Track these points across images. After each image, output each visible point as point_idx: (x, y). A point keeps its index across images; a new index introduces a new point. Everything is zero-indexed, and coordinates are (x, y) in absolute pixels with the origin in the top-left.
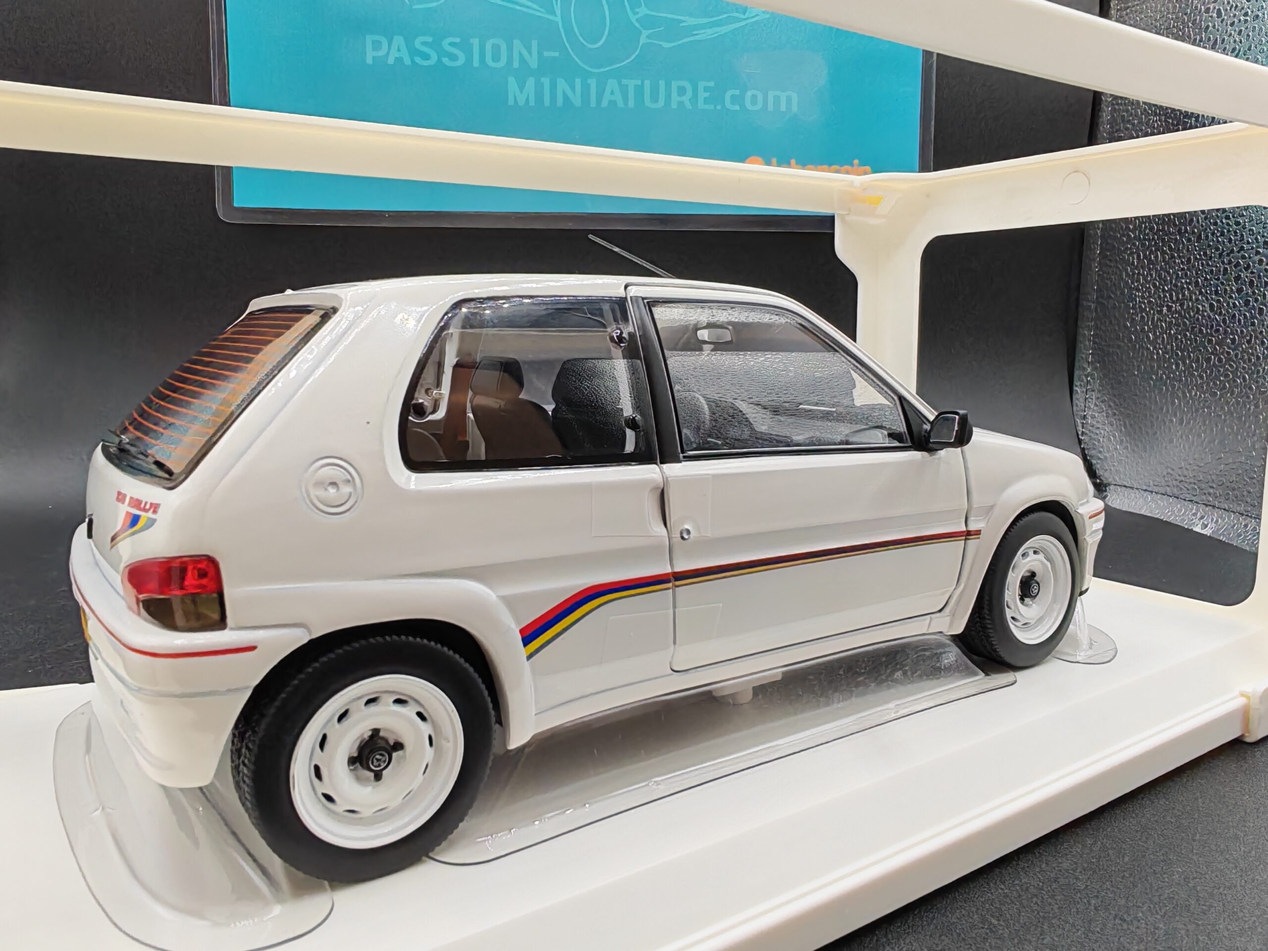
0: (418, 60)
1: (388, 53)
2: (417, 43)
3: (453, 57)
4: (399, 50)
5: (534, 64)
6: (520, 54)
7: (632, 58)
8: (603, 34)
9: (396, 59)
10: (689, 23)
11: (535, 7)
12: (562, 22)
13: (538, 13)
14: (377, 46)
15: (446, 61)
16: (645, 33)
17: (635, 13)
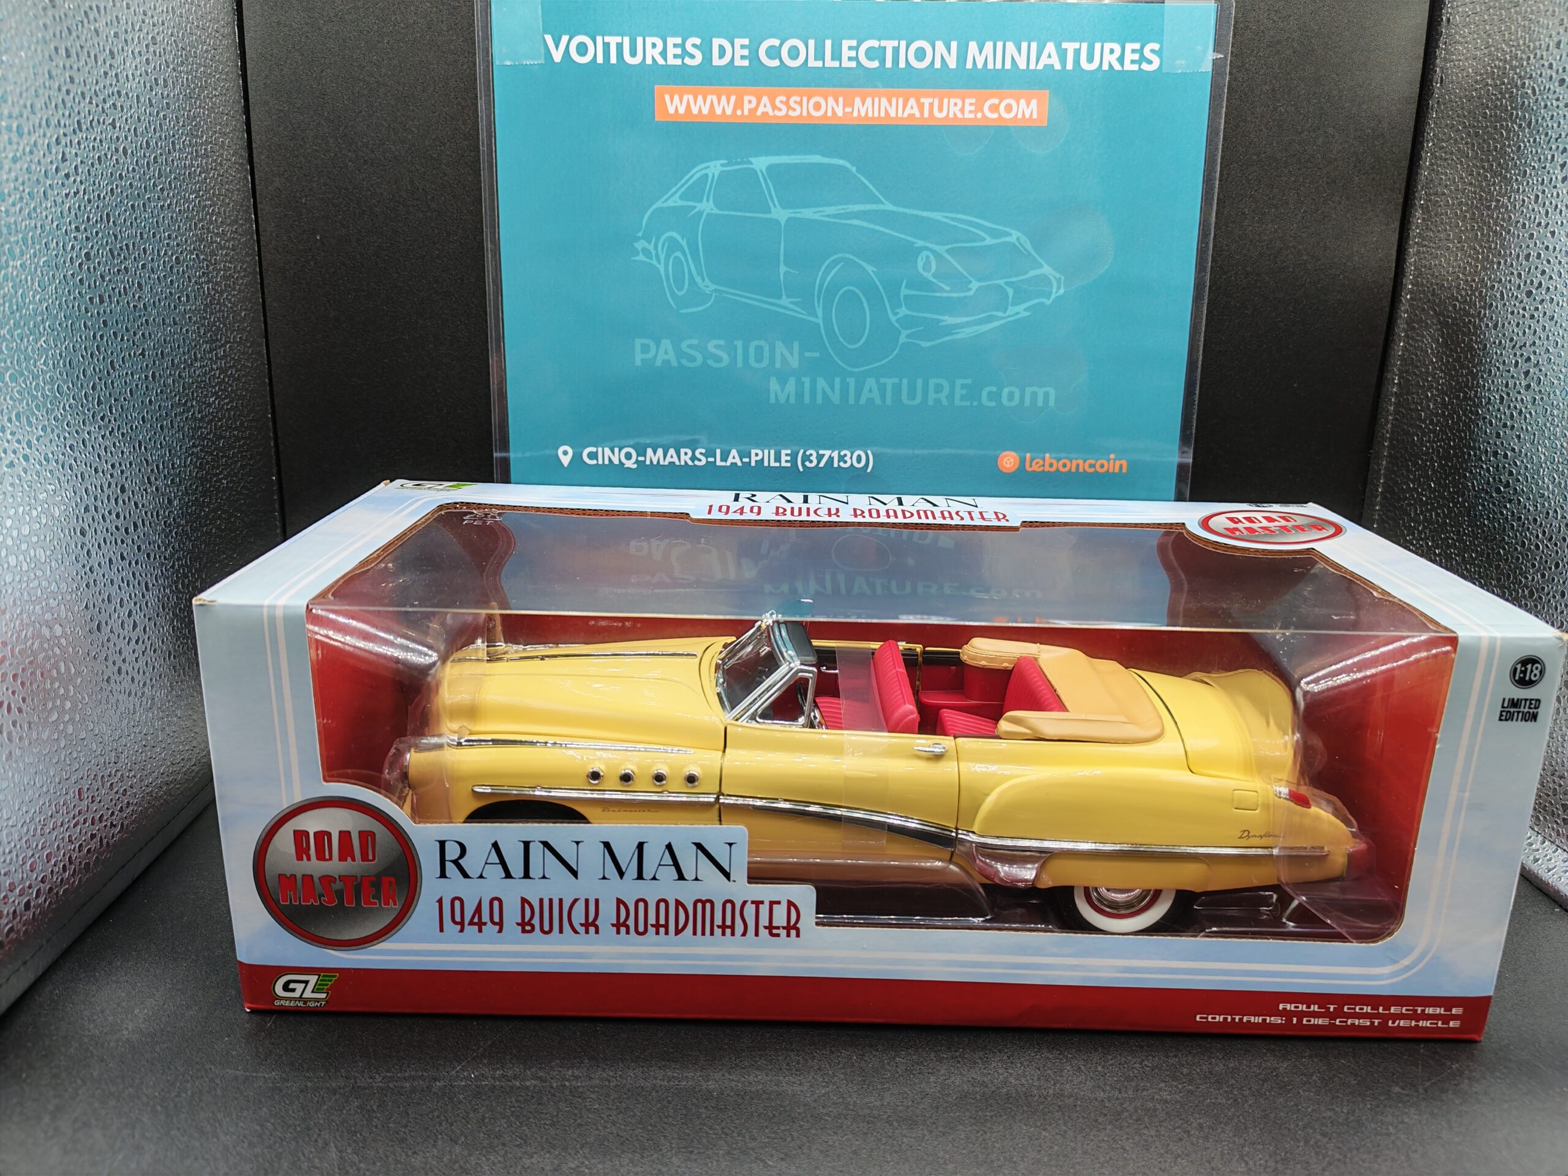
0: (684, 361)
1: (655, 358)
2: (684, 346)
3: (718, 359)
5: (795, 364)
6: (782, 354)
7: (891, 357)
8: (863, 334)
9: (663, 361)
10: (948, 322)
11: (798, 309)
12: (824, 323)
13: (801, 316)
14: (645, 349)
15: (710, 362)
16: (905, 333)
17: (896, 314)
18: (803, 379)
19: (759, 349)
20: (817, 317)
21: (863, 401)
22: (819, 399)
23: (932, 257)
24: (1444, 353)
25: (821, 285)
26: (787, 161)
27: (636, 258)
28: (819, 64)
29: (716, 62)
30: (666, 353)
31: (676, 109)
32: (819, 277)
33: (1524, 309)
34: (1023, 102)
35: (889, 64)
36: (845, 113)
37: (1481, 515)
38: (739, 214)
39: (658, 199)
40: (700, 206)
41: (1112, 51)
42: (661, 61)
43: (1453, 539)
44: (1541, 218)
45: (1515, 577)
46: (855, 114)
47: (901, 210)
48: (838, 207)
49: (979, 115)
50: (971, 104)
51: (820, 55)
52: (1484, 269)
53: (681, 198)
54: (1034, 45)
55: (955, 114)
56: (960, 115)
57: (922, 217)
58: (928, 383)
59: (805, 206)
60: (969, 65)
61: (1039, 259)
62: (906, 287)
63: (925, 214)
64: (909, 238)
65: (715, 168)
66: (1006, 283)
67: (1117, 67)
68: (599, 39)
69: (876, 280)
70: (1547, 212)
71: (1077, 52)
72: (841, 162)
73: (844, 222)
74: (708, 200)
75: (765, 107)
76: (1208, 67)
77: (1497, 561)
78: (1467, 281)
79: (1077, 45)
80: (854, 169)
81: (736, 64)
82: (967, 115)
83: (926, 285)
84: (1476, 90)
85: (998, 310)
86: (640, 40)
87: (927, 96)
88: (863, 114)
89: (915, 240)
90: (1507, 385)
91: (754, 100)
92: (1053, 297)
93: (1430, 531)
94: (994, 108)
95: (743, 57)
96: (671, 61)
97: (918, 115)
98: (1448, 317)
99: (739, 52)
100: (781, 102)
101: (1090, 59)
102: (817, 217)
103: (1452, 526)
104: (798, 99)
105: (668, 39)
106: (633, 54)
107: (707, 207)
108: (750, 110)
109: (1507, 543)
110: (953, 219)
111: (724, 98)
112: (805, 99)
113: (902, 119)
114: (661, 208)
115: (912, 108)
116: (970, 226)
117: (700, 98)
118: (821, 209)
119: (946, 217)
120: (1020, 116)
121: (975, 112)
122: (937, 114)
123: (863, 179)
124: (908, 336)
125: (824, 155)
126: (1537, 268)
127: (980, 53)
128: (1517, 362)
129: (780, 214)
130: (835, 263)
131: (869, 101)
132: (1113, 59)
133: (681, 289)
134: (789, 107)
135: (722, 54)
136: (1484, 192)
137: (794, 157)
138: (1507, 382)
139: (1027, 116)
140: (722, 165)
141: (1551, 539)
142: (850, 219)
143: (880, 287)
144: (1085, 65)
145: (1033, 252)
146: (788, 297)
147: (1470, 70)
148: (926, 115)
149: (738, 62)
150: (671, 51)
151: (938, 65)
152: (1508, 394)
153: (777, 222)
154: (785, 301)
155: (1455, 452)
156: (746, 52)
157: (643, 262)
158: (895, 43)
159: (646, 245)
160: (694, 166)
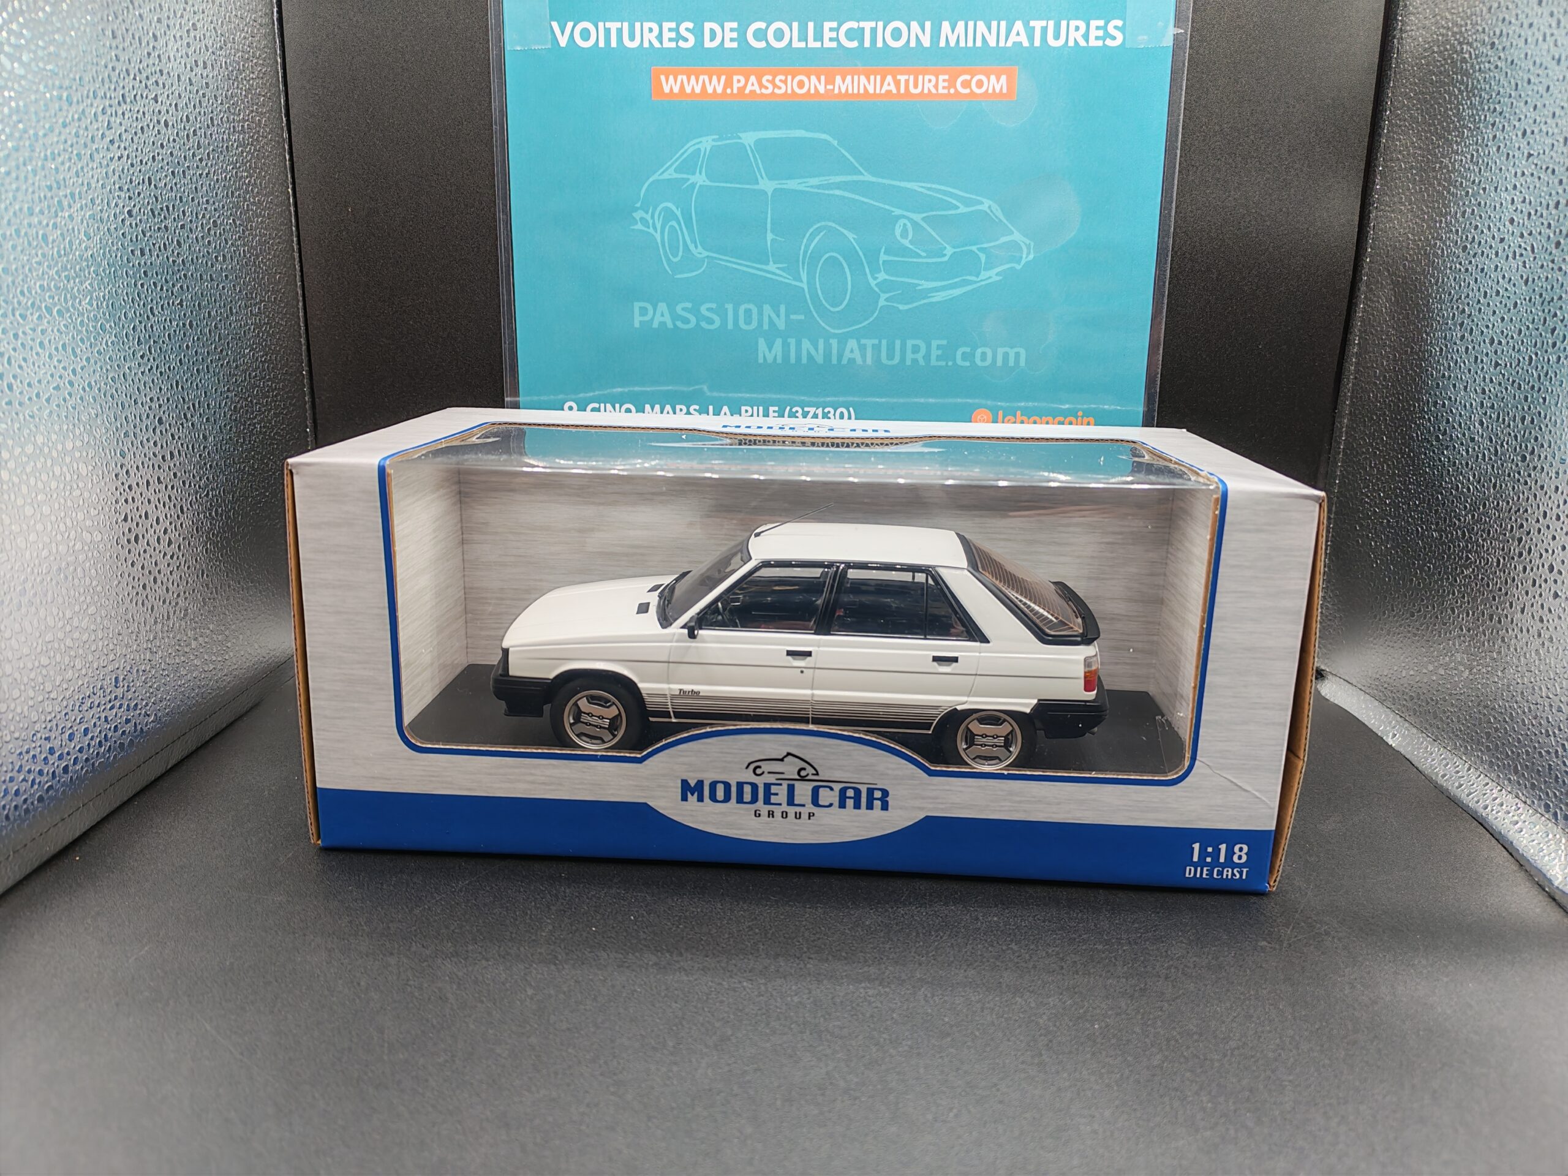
0: (679, 323)
1: (653, 318)
2: (679, 309)
3: (711, 321)
5: (781, 325)
6: (769, 316)
7: (871, 319)
8: (844, 299)
9: (660, 323)
10: (925, 287)
11: (784, 274)
12: (809, 288)
13: (786, 281)
14: (643, 311)
15: (703, 324)
16: (884, 296)
17: (875, 279)
18: (789, 340)
19: (748, 312)
20: (801, 281)
21: (845, 361)
22: (804, 360)
23: (909, 225)
24: (1396, 311)
25: (805, 252)
26: (773, 136)
27: (636, 227)
28: (802, 45)
29: (708, 44)
30: (662, 315)
31: (671, 89)
32: (804, 244)
33: (1460, 264)
34: (993, 78)
35: (867, 44)
36: (826, 90)
37: (1423, 463)
38: (729, 185)
39: (655, 172)
40: (693, 179)
41: (1077, 28)
42: (657, 44)
43: (1400, 489)
44: (1475, 175)
45: (1451, 521)
46: (836, 91)
47: (880, 180)
48: (821, 178)
49: (952, 91)
50: (944, 81)
51: (803, 37)
52: (1429, 227)
53: (675, 171)
54: (1003, 24)
55: (929, 89)
56: (934, 91)
57: (899, 187)
58: (906, 344)
59: (789, 178)
60: (942, 44)
61: (1010, 226)
62: (884, 253)
63: (903, 184)
64: (887, 207)
65: (707, 143)
66: (980, 249)
67: (1083, 43)
68: (601, 25)
69: (857, 248)
70: (1480, 169)
71: (1044, 30)
72: (824, 136)
73: (827, 192)
74: (700, 173)
75: (753, 85)
76: (1168, 42)
77: (1436, 506)
78: (1415, 240)
79: (1044, 23)
80: (835, 143)
81: (726, 46)
82: (941, 91)
83: (904, 251)
84: (1425, 57)
85: (970, 275)
86: (638, 25)
87: (902, 74)
88: (843, 91)
89: (893, 209)
90: (1445, 338)
91: (743, 81)
92: (1023, 262)
93: (1383, 483)
94: (966, 84)
95: (732, 40)
96: (667, 44)
97: (894, 91)
98: (1399, 277)
99: (729, 35)
100: (768, 81)
101: (1057, 37)
102: (801, 188)
103: (1399, 476)
104: (783, 78)
105: (664, 24)
106: (632, 38)
107: (700, 179)
108: (739, 88)
109: (1444, 488)
110: (929, 189)
111: (715, 78)
112: (789, 78)
113: (880, 95)
114: (658, 181)
115: (889, 84)
116: (944, 195)
117: (693, 78)
118: (805, 180)
119: (922, 187)
120: (990, 91)
121: (948, 88)
122: (913, 90)
123: (843, 151)
124: (887, 300)
125: (807, 130)
126: (1471, 224)
127: (953, 32)
128: (1454, 314)
129: (767, 185)
130: (819, 230)
131: (849, 78)
132: (1079, 36)
133: (676, 256)
134: (775, 86)
135: (713, 37)
136: (1431, 155)
137: (779, 132)
138: (1446, 335)
139: (997, 91)
140: (713, 140)
141: (1479, 482)
142: (832, 189)
143: (861, 253)
144: (1051, 42)
145: (1005, 221)
146: (774, 263)
147: (1420, 39)
148: (902, 91)
149: (728, 44)
150: (667, 35)
151: (913, 44)
152: (1446, 346)
153: (766, 193)
154: (772, 267)
155: (1403, 406)
156: (735, 35)
157: (641, 231)
158: (873, 24)
159: (645, 215)
160: (688, 142)
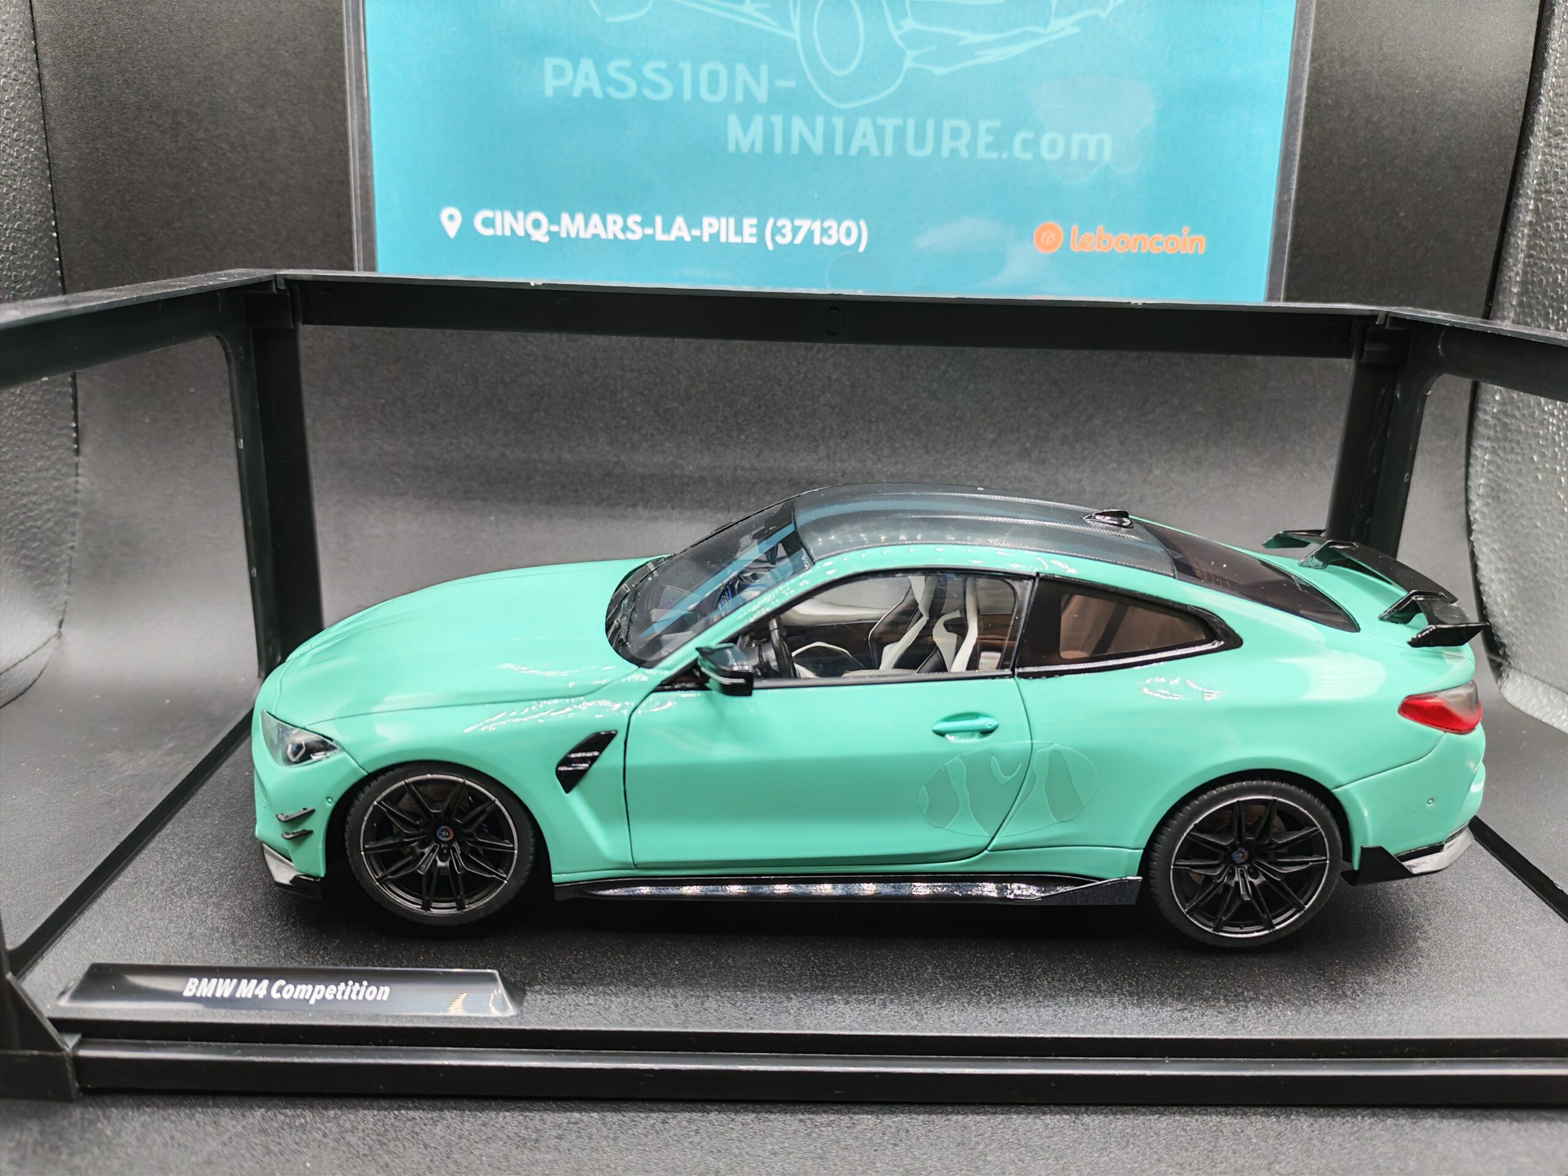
0: (611, 91)
1: (572, 84)
2: (612, 69)
3: (657, 88)
4: (587, 78)
5: (762, 96)
6: (745, 83)
7: (892, 89)
8: (854, 58)
9: (583, 90)
10: (969, 41)
11: (767, 19)
12: (803, 39)
13: (771, 29)
14: (559, 72)
16: (911, 54)
17: (899, 27)
18: (774, 118)
19: (713, 76)
20: (792, 31)
21: (853, 150)
58: (942, 126)
85: (1034, 25)
124: (915, 60)
146: (753, 1)
154: (749, 8)
